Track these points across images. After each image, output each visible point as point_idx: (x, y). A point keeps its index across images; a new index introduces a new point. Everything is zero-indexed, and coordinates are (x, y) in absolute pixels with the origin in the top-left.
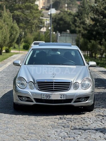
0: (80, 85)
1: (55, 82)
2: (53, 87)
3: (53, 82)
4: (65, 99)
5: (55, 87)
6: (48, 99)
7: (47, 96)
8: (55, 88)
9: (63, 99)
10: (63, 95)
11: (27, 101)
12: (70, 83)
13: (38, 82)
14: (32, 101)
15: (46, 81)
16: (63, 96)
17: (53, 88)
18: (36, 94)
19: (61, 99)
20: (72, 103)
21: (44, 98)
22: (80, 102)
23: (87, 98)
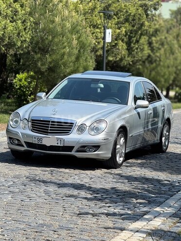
0: (88, 128)
1: (52, 122)
2: (48, 127)
3: (49, 121)
4: (62, 145)
5: (51, 127)
6: (40, 143)
7: (40, 139)
8: (50, 130)
9: (59, 145)
10: (59, 140)
11: (18, 145)
12: (73, 124)
13: (32, 120)
14: (22, 146)
15: (42, 119)
16: (59, 142)
17: (48, 130)
18: (28, 136)
19: (57, 145)
20: (73, 153)
21: (36, 142)
22: (85, 151)
23: (97, 147)
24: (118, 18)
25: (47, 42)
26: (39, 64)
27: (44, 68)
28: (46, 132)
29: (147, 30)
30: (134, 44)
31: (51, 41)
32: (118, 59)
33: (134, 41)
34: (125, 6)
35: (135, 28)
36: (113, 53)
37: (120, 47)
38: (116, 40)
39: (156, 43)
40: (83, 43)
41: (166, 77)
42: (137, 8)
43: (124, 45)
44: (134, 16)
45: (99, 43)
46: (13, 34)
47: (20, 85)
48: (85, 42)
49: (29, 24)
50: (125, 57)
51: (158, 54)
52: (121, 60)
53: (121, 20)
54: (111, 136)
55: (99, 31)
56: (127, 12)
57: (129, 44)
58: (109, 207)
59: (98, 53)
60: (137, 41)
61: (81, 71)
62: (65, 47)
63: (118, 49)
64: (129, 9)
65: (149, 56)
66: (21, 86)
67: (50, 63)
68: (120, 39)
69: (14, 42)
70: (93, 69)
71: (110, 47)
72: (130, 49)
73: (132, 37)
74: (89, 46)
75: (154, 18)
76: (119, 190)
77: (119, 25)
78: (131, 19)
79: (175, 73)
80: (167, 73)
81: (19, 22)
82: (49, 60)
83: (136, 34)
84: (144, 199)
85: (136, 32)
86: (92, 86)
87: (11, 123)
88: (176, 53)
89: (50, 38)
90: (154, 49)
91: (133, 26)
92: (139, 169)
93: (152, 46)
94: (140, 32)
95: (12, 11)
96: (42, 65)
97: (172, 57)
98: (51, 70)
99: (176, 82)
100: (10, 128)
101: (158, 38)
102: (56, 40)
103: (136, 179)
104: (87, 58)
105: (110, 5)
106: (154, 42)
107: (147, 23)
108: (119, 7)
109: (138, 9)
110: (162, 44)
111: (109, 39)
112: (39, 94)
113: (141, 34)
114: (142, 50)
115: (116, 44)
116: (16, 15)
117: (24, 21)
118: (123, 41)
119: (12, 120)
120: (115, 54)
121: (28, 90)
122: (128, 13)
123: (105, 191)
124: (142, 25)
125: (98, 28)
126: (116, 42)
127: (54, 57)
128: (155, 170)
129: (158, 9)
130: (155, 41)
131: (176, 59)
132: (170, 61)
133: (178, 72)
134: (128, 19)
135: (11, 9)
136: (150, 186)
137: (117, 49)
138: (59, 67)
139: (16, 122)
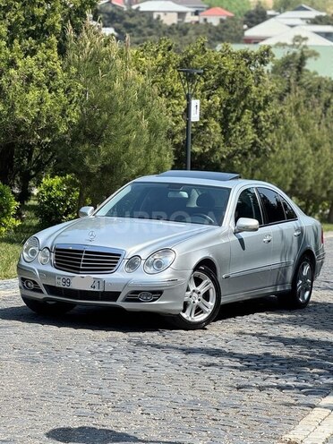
0: (143, 262)
1: (87, 252)
2: (80, 261)
3: (82, 252)
4: (101, 290)
6: (66, 287)
7: (67, 281)
8: (83, 265)
9: (96, 290)
10: (97, 282)
11: (34, 290)
12: (120, 255)
13: (57, 250)
14: (41, 291)
15: (71, 248)
16: (96, 285)
17: (79, 265)
18: (47, 275)
19: (92, 289)
20: (119, 302)
21: (59, 284)
22: (138, 301)
23: (157, 293)
24: (205, 80)
25: (99, 123)
26: (87, 160)
27: (94, 168)
28: (76, 269)
29: (254, 100)
30: (234, 124)
31: (107, 122)
32: (207, 150)
33: (234, 119)
34: (215, 58)
35: (235, 96)
36: (199, 140)
37: (212, 130)
38: (205, 117)
39: (267, 121)
40: (155, 123)
41: (280, 179)
42: (238, 61)
43: (218, 125)
44: (233, 75)
45: (177, 122)
46: (55, 112)
47: (50, 196)
48: (158, 122)
49: (76, 94)
50: (219, 147)
51: (269, 140)
52: (213, 151)
53: (211, 82)
54: (183, 276)
55: (177, 102)
56: (220, 68)
57: (224, 123)
58: (277, 378)
59: (177, 141)
60: (238, 119)
61: (153, 171)
62: (128, 132)
63: (209, 133)
64: (224, 63)
65: (254, 144)
66: (50, 199)
67: (106, 158)
68: (212, 116)
69: (55, 125)
70: (170, 167)
71: (194, 130)
72: (226, 133)
73: (229, 112)
74: (165, 128)
75: (261, 77)
76: (278, 357)
77: (208, 91)
78: (227, 81)
79: (295, 172)
80: (282, 172)
81: (61, 91)
82: (103, 153)
83: (236, 106)
84: (322, 368)
85: (237, 102)
86: (171, 195)
87: (25, 254)
88: (296, 138)
89: (105, 116)
90: (262, 132)
91: (232, 93)
92: (291, 327)
93: (259, 125)
94: (242, 103)
95: (45, 73)
96: (91, 162)
97: (289, 144)
98: (107, 170)
99: (297, 189)
100: (23, 263)
101: (269, 113)
102: (115, 120)
103: (295, 341)
104: (160, 149)
105: (190, 58)
106: (262, 118)
107: (254, 88)
108: (206, 60)
109: (238, 64)
110: (276, 123)
111: (195, 116)
112: (83, 209)
113: (245, 107)
114: (243, 133)
115: (205, 124)
116: (53, 80)
117: (69, 89)
118: (215, 118)
119: (27, 250)
120: (203, 142)
121: (62, 206)
122: (223, 71)
123: (258, 358)
124: (247, 90)
125: (175, 97)
126: (206, 121)
127: (111, 148)
128: (317, 328)
129: (267, 63)
130: (264, 117)
131: (295, 148)
132: (286, 152)
133: (299, 170)
134: (223, 81)
135: (43, 70)
136: (321, 350)
137: (207, 132)
138: (120, 166)
139: (33, 252)
